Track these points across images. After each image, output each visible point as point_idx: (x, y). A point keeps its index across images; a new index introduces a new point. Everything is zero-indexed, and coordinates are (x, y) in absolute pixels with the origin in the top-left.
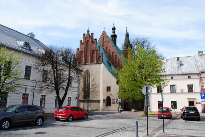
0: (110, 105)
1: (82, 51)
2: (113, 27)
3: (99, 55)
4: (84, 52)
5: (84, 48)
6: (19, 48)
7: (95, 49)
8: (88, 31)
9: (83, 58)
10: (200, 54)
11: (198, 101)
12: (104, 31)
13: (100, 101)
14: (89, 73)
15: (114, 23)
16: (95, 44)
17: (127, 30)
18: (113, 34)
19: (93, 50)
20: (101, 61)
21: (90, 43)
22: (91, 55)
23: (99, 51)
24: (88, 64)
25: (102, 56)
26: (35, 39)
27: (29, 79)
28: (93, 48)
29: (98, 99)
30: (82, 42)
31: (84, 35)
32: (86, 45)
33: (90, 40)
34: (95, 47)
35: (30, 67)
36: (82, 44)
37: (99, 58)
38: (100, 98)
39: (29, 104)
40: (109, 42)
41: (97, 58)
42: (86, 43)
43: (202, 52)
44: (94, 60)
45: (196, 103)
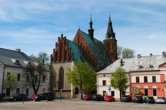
0: (78, 94)
1: (57, 52)
2: (90, 22)
3: (71, 55)
4: (59, 52)
5: (59, 49)
6: (14, 64)
7: (67, 50)
8: (62, 35)
9: (58, 57)
10: (139, 56)
11: (127, 91)
12: (79, 29)
13: (71, 90)
14: (63, 69)
15: (91, 18)
16: (67, 46)
17: (110, 18)
18: (90, 28)
19: (66, 51)
20: (72, 60)
21: (63, 45)
22: (64, 55)
23: (71, 51)
24: (62, 61)
25: (72, 55)
26: (21, 52)
27: (19, 81)
28: (66, 49)
29: (69, 89)
30: (58, 44)
31: (59, 38)
32: (60, 46)
33: (63, 43)
34: (67, 48)
35: (20, 74)
36: (58, 46)
37: (70, 57)
38: (71, 89)
39: (20, 93)
40: (83, 39)
41: (69, 57)
42: (60, 45)
43: (140, 55)
44: (67, 58)
45: (126, 92)
